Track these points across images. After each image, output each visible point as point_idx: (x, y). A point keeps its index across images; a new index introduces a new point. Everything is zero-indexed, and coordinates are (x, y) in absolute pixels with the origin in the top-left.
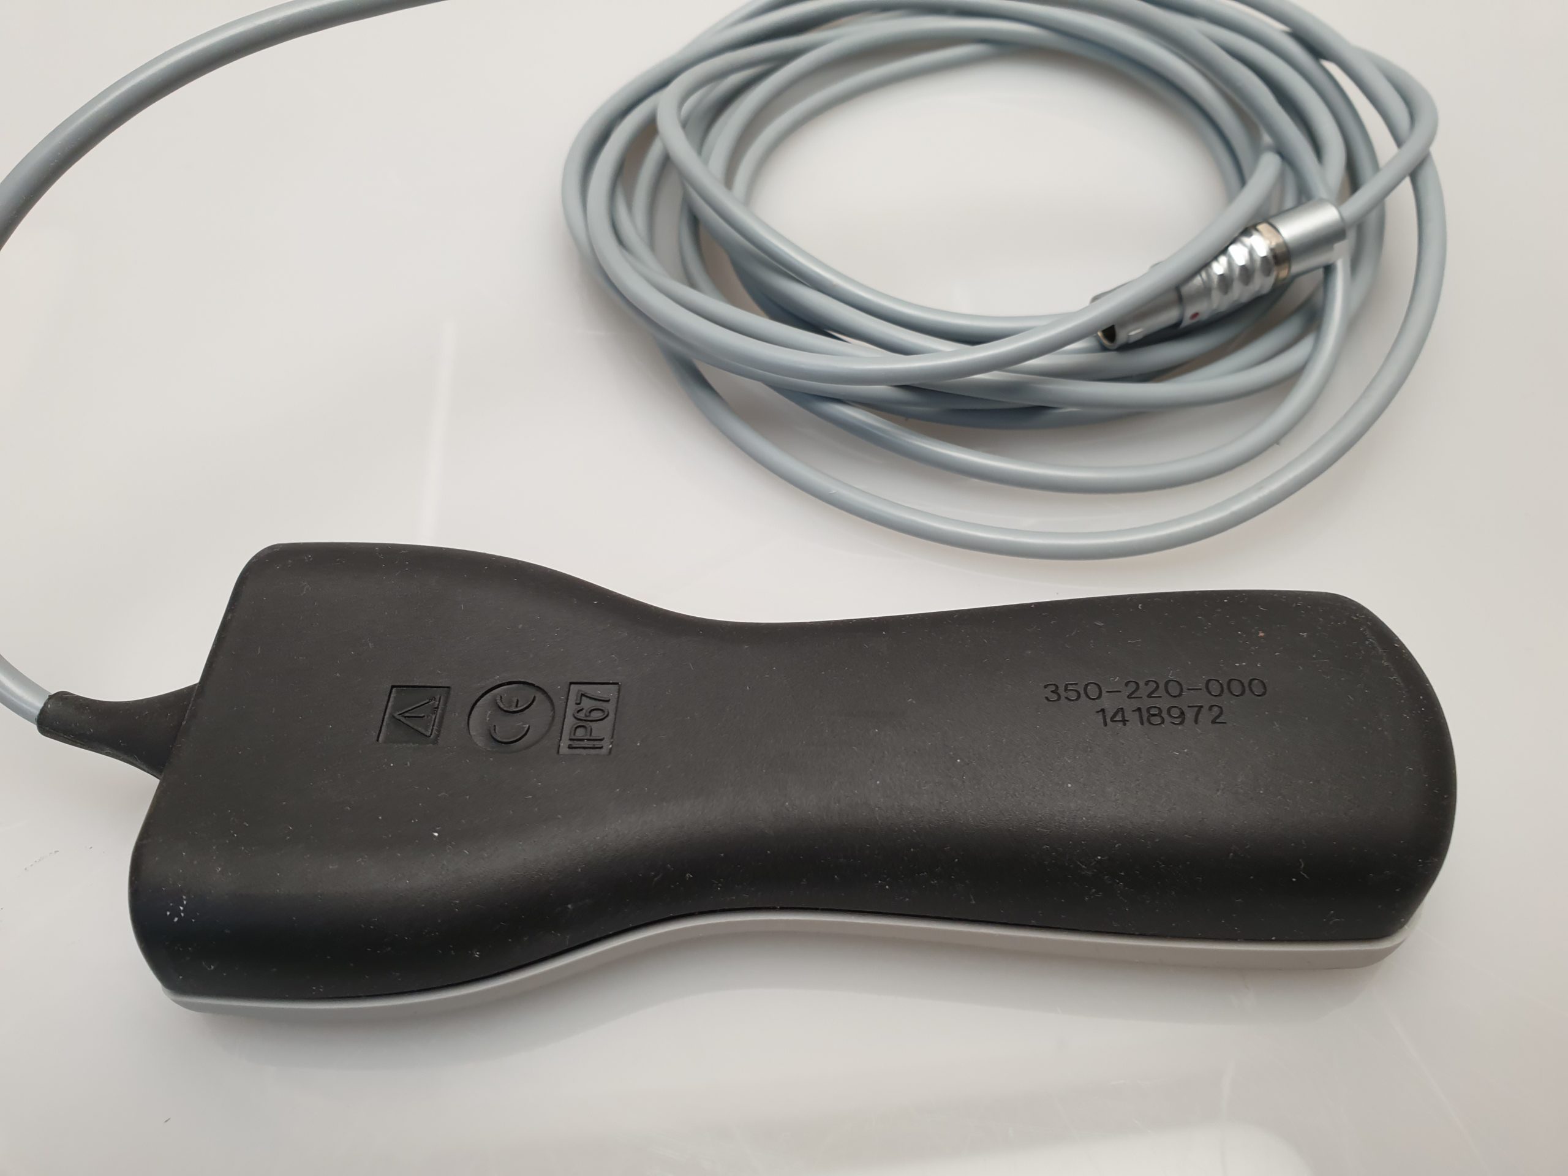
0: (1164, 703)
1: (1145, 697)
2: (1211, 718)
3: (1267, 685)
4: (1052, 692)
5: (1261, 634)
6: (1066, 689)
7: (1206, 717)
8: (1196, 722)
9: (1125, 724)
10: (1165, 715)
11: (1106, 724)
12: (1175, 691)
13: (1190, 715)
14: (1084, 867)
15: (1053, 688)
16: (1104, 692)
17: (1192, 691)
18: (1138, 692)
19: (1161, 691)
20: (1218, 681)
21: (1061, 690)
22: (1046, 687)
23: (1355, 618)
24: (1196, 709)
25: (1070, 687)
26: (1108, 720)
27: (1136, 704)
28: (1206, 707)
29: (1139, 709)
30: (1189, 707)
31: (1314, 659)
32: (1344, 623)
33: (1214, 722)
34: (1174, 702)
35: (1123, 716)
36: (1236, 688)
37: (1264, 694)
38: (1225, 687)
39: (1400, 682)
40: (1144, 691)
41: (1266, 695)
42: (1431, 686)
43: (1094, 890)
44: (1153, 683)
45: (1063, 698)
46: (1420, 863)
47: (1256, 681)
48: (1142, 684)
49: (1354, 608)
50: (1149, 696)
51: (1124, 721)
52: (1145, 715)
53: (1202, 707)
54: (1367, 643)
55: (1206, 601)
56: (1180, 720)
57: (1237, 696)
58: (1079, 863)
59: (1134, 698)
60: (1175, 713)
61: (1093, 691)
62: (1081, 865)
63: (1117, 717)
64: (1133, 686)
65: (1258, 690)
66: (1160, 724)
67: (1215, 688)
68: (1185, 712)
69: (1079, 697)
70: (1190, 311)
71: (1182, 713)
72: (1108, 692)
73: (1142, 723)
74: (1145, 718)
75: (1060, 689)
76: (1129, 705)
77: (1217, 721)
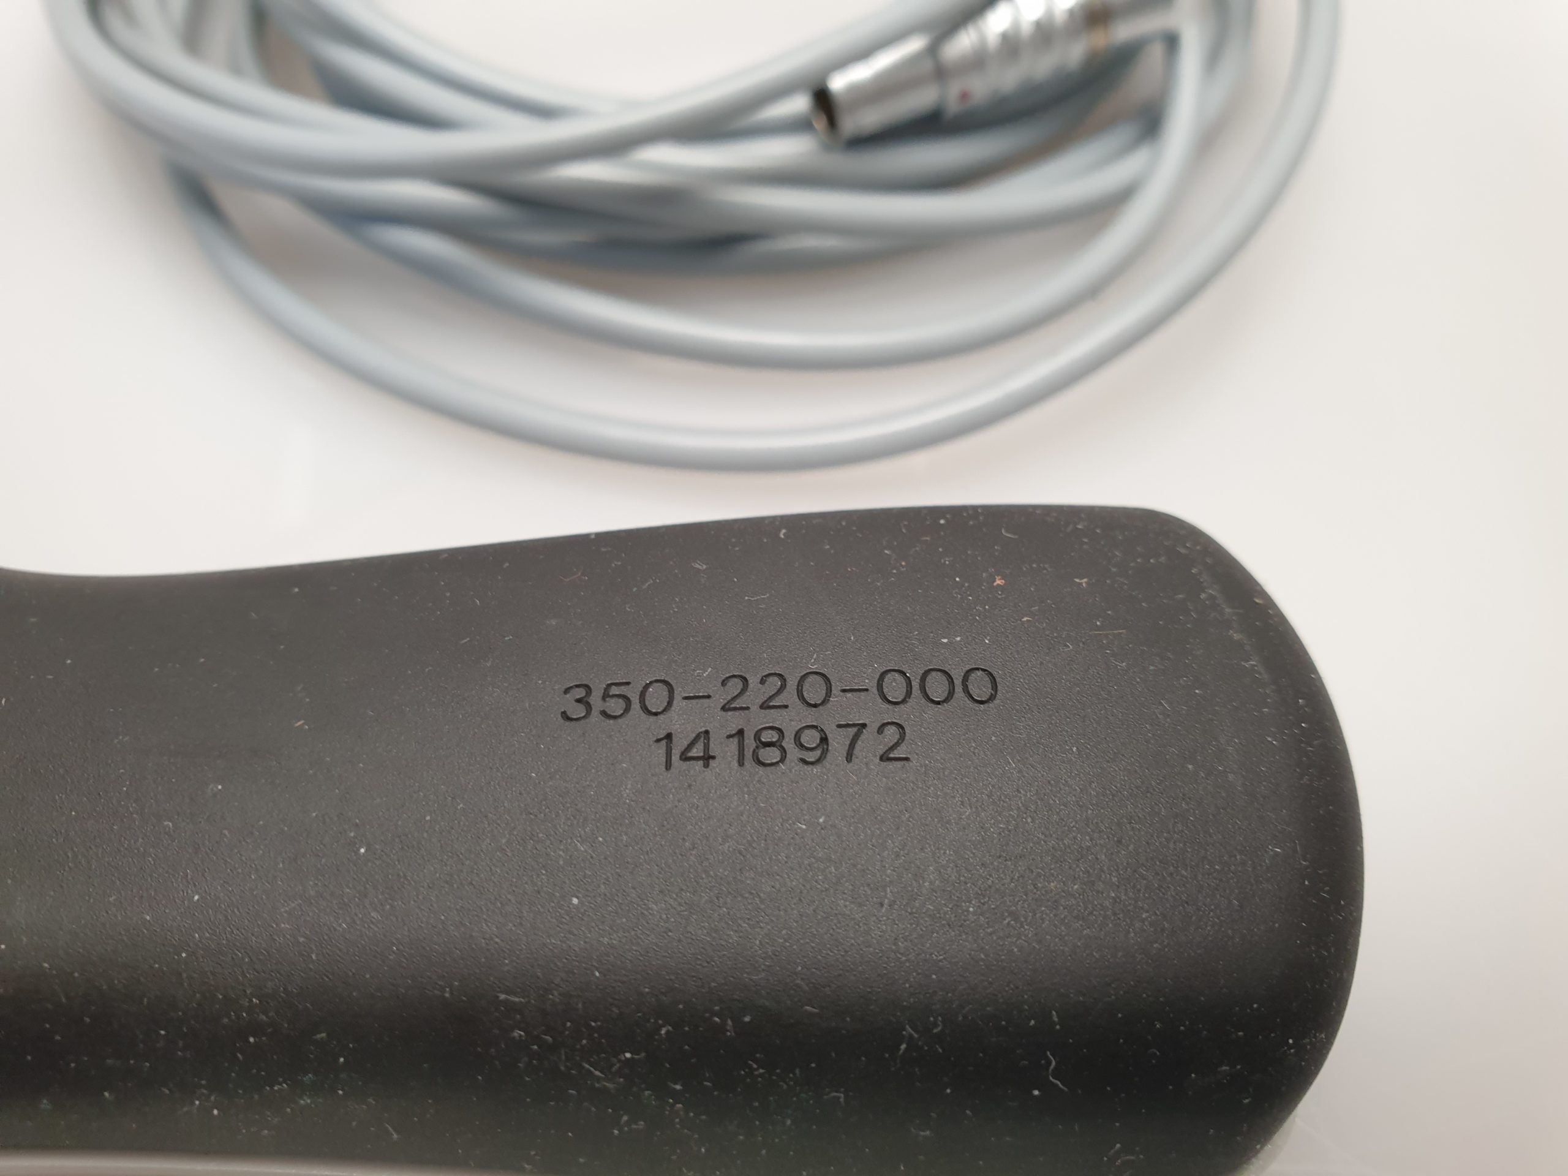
0: (791, 719)
1: (755, 708)
2: (881, 749)
3: (998, 680)
4: (579, 701)
5: (999, 582)
6: (606, 696)
7: (870, 746)
8: (849, 757)
9: (706, 766)
10: (789, 743)
11: (668, 765)
12: (814, 691)
13: (839, 742)
14: (597, 1073)
15: (580, 693)
16: (678, 698)
17: (849, 695)
18: (745, 697)
19: (789, 696)
20: (903, 673)
21: (595, 699)
22: (567, 691)
23: (1183, 551)
24: (855, 729)
25: (614, 690)
26: (675, 758)
27: (734, 722)
28: (873, 727)
29: (741, 733)
30: (839, 726)
31: (1098, 628)
32: (1163, 559)
33: (885, 758)
34: (810, 717)
35: (707, 747)
36: (937, 687)
37: (992, 698)
38: (916, 684)
39: (1262, 671)
40: (756, 695)
41: (996, 702)
42: (1319, 678)
43: (625, 1118)
44: (776, 678)
45: (595, 712)
46: (1290, 1047)
47: (979, 673)
48: (753, 681)
49: (1183, 532)
50: (765, 706)
51: (707, 758)
52: (750, 743)
53: (864, 726)
54: (1203, 596)
55: (906, 523)
56: (818, 753)
57: (938, 703)
58: (587, 1066)
59: (735, 709)
60: (810, 738)
61: (656, 698)
62: (592, 1069)
63: (695, 750)
64: (735, 686)
65: (980, 687)
66: (777, 763)
67: (895, 687)
68: (830, 736)
69: (627, 710)
70: (953, 90)
71: (824, 740)
72: (686, 698)
73: (741, 763)
74: (748, 753)
75: (593, 694)
76: (722, 724)
77: (892, 755)
